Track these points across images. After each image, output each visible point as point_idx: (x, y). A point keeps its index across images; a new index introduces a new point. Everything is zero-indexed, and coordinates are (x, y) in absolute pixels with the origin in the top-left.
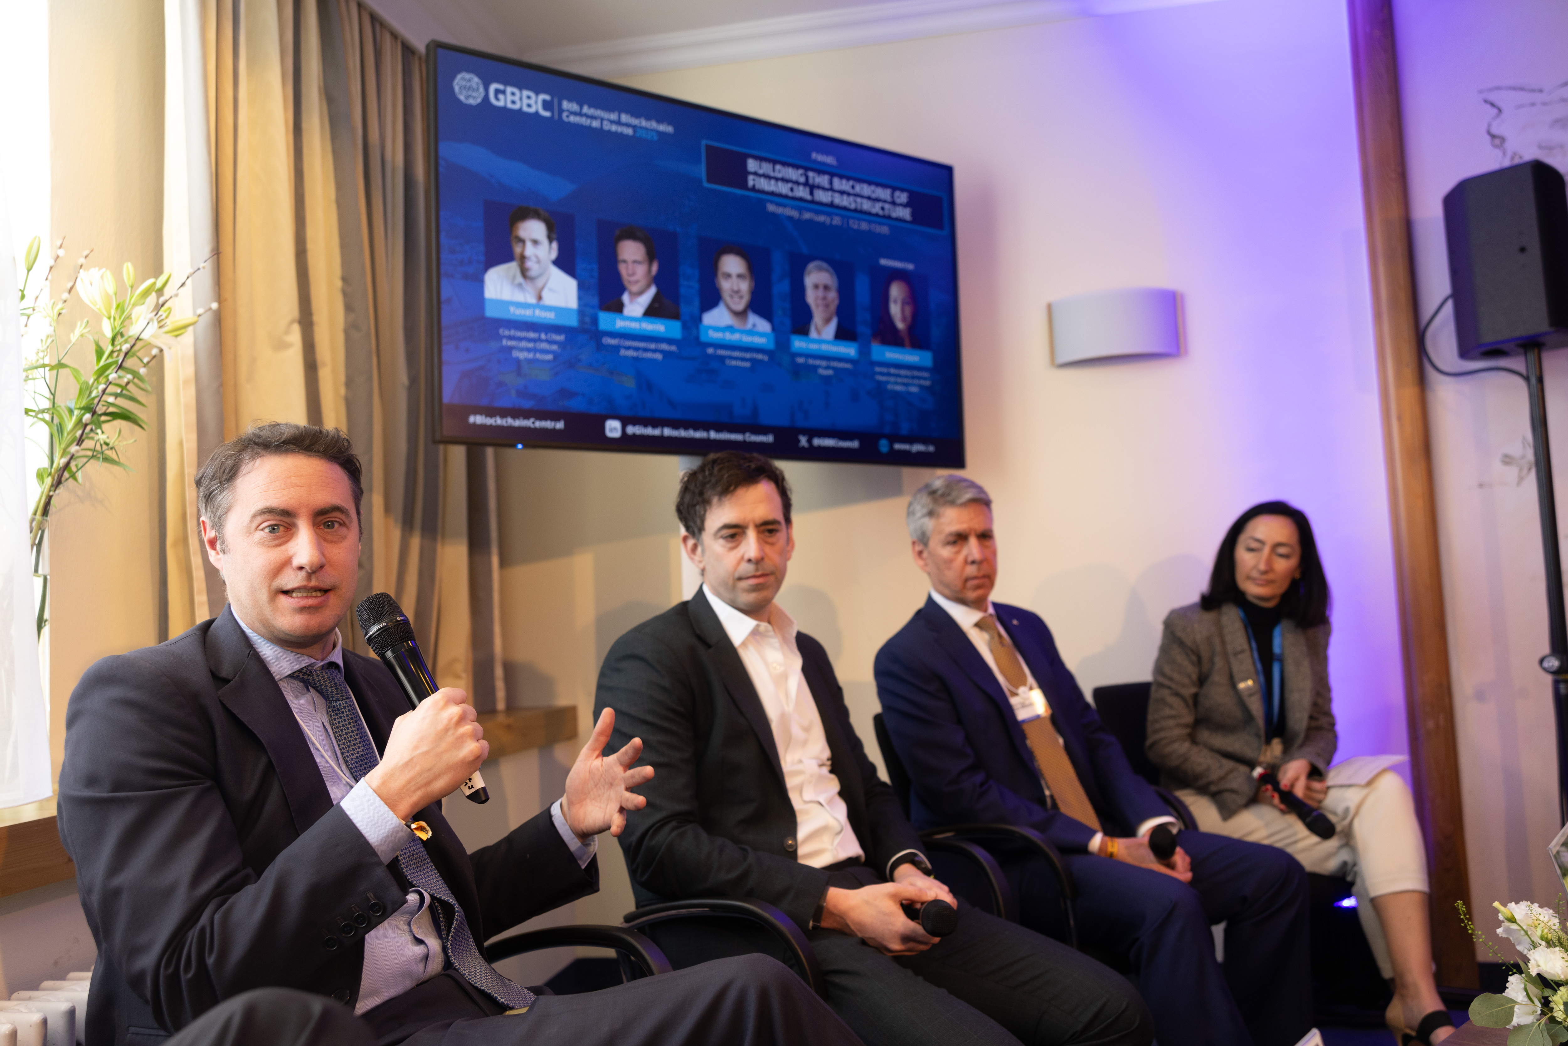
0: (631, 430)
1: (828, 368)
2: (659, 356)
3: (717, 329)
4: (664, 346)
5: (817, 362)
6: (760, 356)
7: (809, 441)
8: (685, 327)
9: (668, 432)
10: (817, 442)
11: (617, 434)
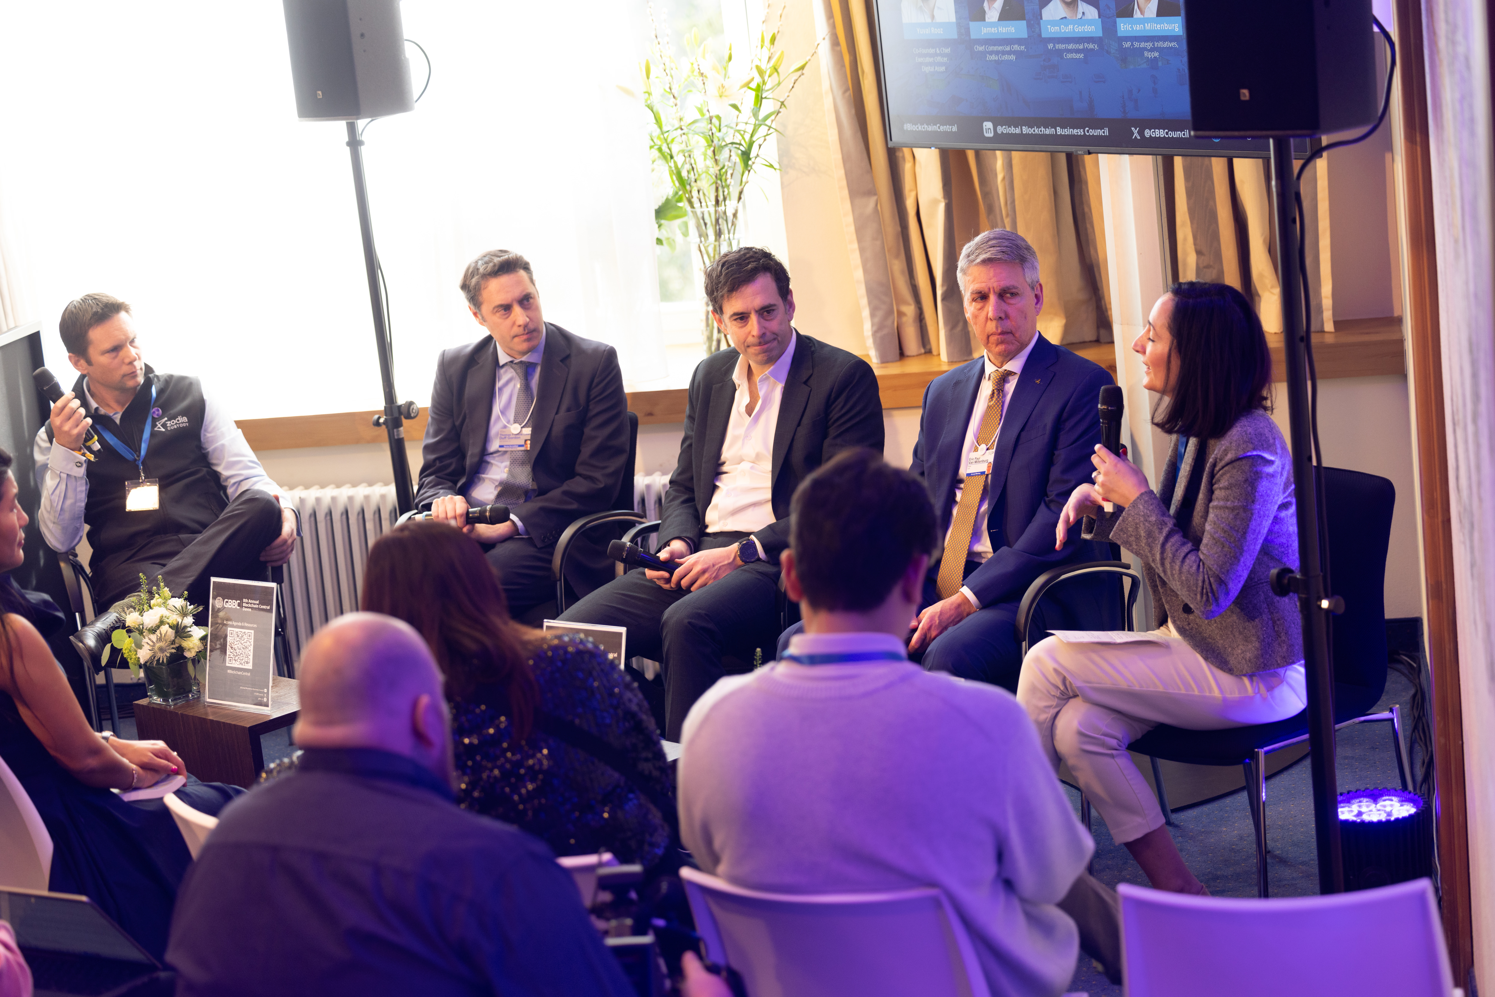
0: (1000, 129)
1: (1152, 50)
2: (1013, 57)
3: (1054, 23)
4: (1016, 47)
5: (1143, 45)
6: (1091, 46)
7: (1141, 133)
8: (1029, 26)
9: (1026, 130)
10: (1148, 133)
11: (990, 135)
